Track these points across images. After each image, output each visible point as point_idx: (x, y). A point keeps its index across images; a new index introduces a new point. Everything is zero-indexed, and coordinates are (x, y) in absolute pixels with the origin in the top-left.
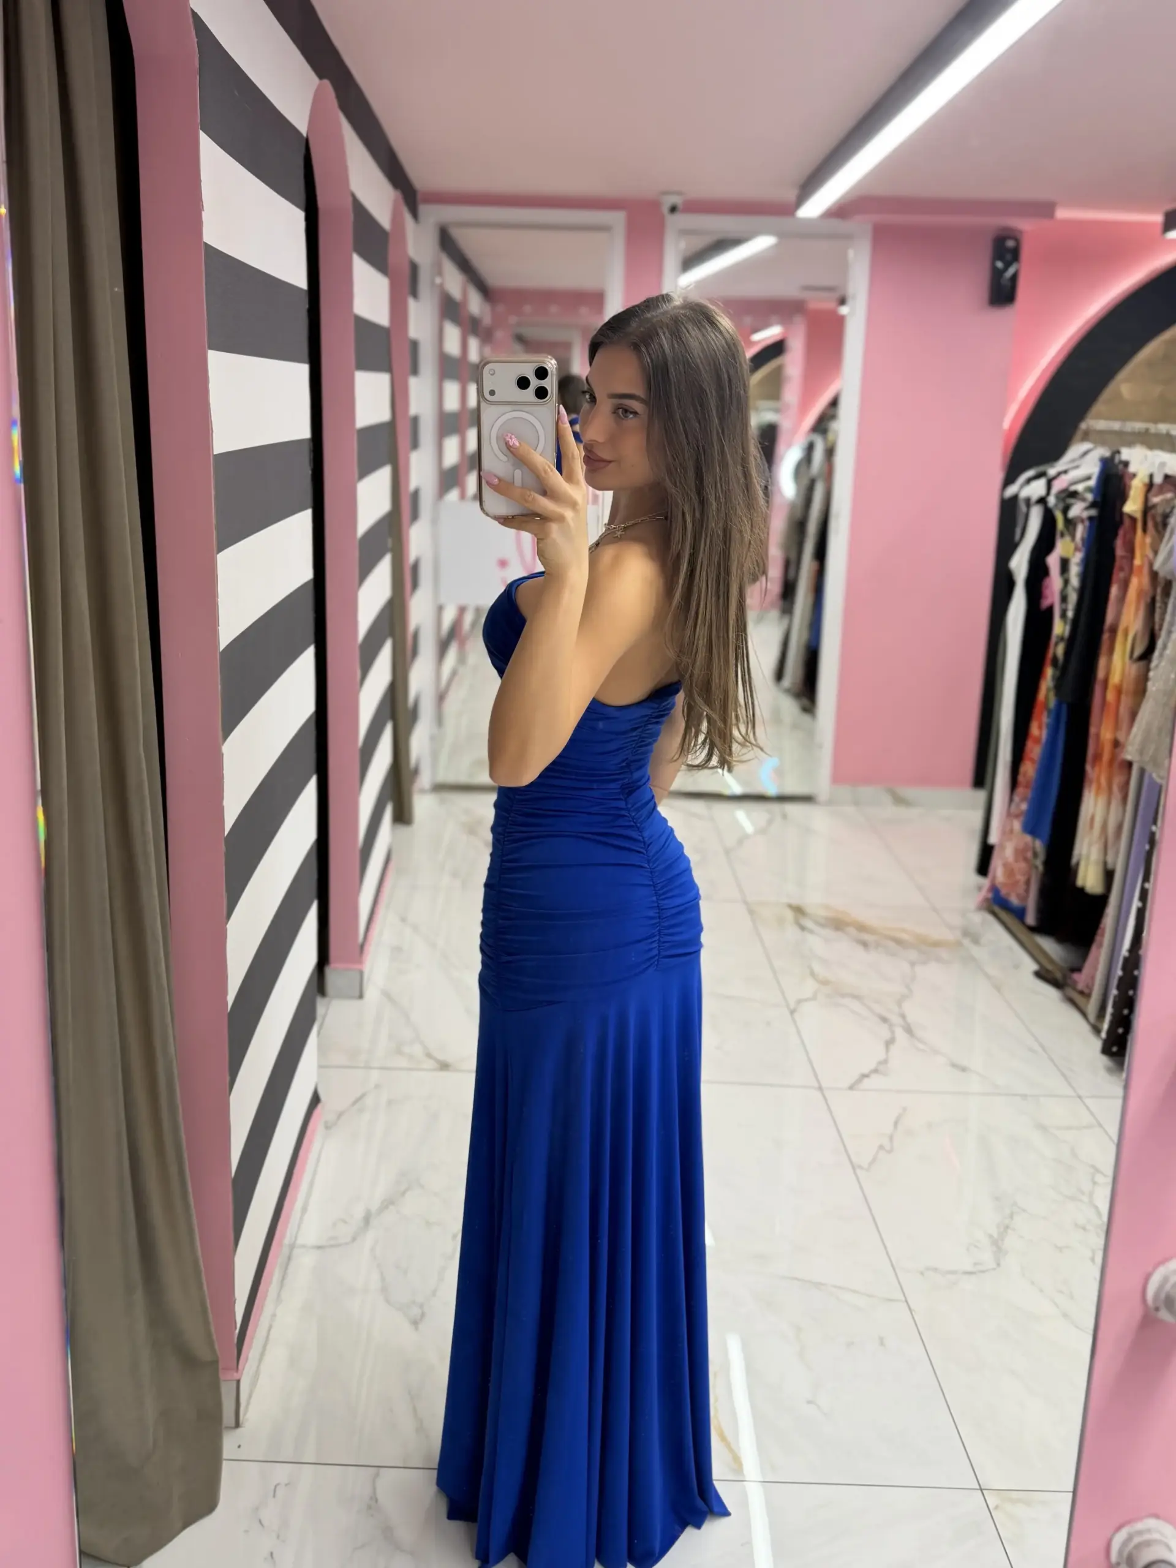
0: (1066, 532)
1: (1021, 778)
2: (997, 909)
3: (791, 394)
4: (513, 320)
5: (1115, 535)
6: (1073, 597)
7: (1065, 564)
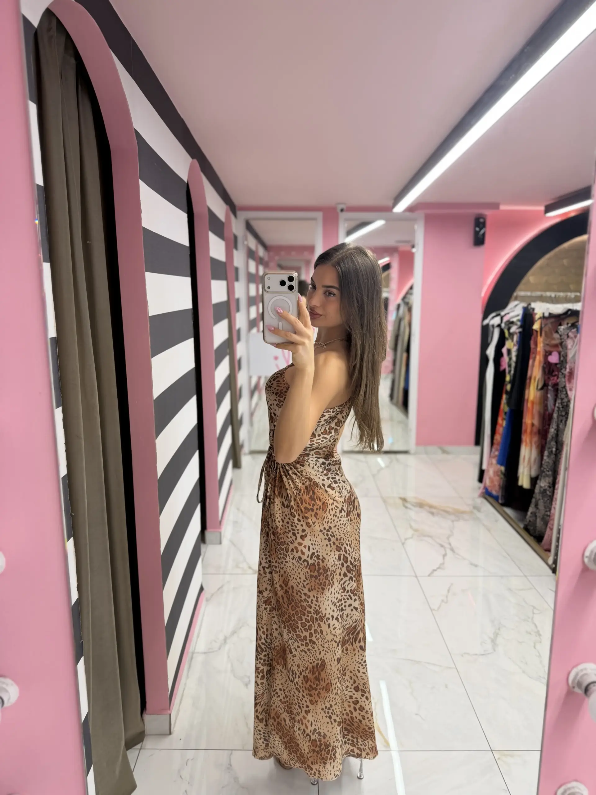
0: (509, 338)
1: (495, 441)
2: (487, 497)
3: (394, 285)
4: (277, 258)
5: (530, 339)
6: (513, 365)
7: (509, 351)
